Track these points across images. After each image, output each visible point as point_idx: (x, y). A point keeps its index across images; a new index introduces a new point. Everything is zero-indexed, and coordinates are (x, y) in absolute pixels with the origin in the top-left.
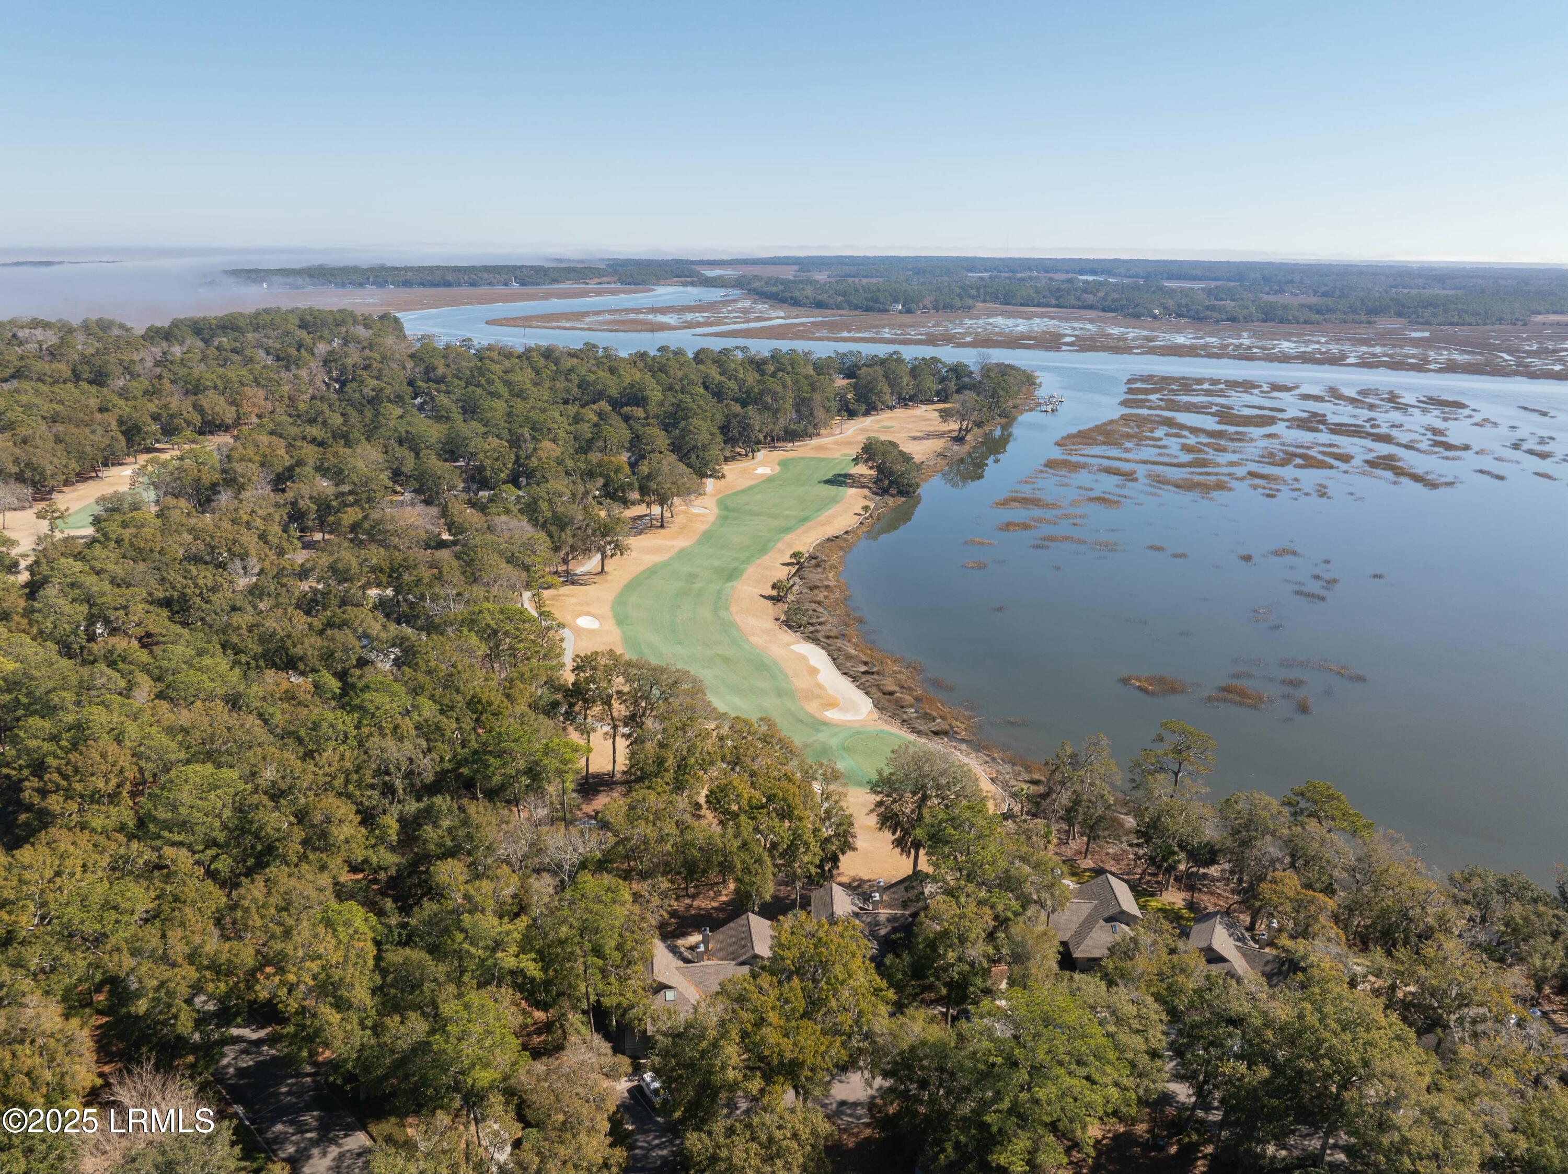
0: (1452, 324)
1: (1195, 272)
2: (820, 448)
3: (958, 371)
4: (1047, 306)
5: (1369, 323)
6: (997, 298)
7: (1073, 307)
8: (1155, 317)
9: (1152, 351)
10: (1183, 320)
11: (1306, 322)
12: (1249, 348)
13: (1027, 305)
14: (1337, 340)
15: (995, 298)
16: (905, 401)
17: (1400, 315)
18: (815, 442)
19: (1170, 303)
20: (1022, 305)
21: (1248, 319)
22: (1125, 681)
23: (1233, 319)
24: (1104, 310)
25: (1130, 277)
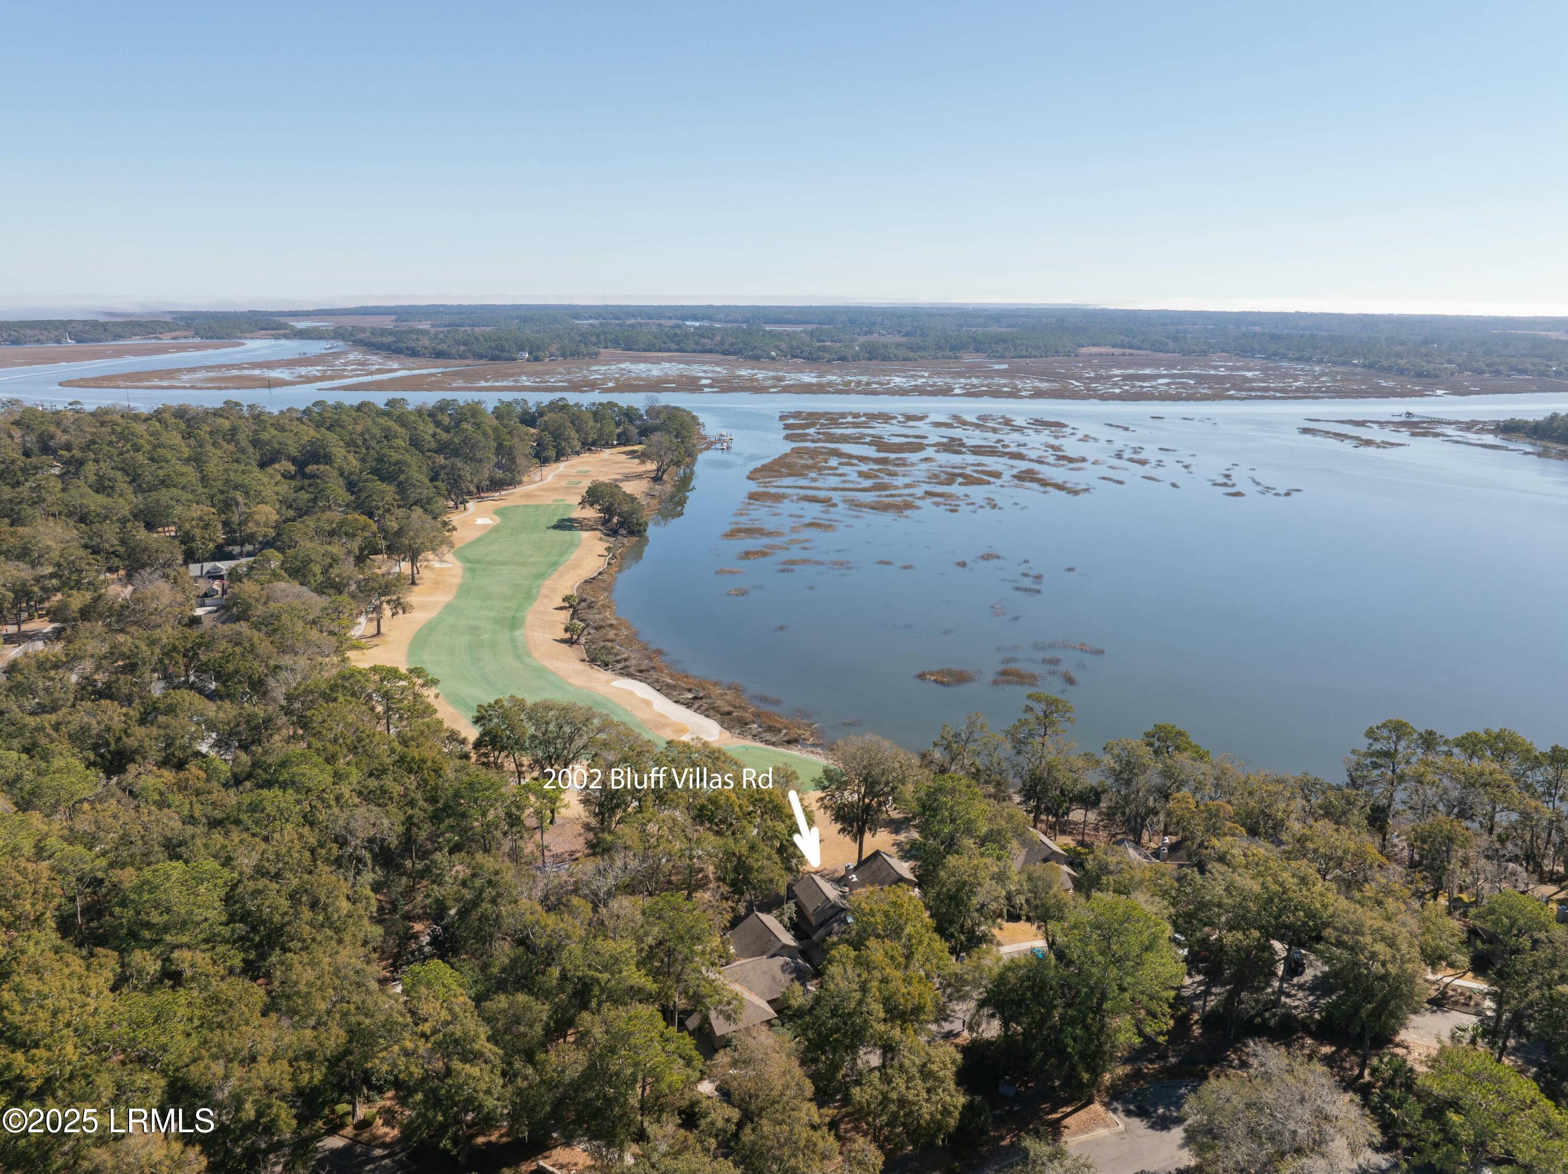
0: (1021, 357)
1: (789, 317)
2: (528, 496)
3: (629, 415)
4: (668, 350)
5: (956, 358)
6: (618, 344)
7: (694, 351)
8: (773, 359)
9: (787, 389)
10: (799, 361)
11: (905, 359)
12: (868, 384)
13: (649, 350)
14: (938, 374)
15: (616, 343)
16: (589, 445)
17: (977, 350)
18: (519, 490)
19: (783, 346)
20: (644, 350)
21: (855, 358)
22: (922, 676)
23: (843, 358)
24: (724, 353)
25: (730, 322)
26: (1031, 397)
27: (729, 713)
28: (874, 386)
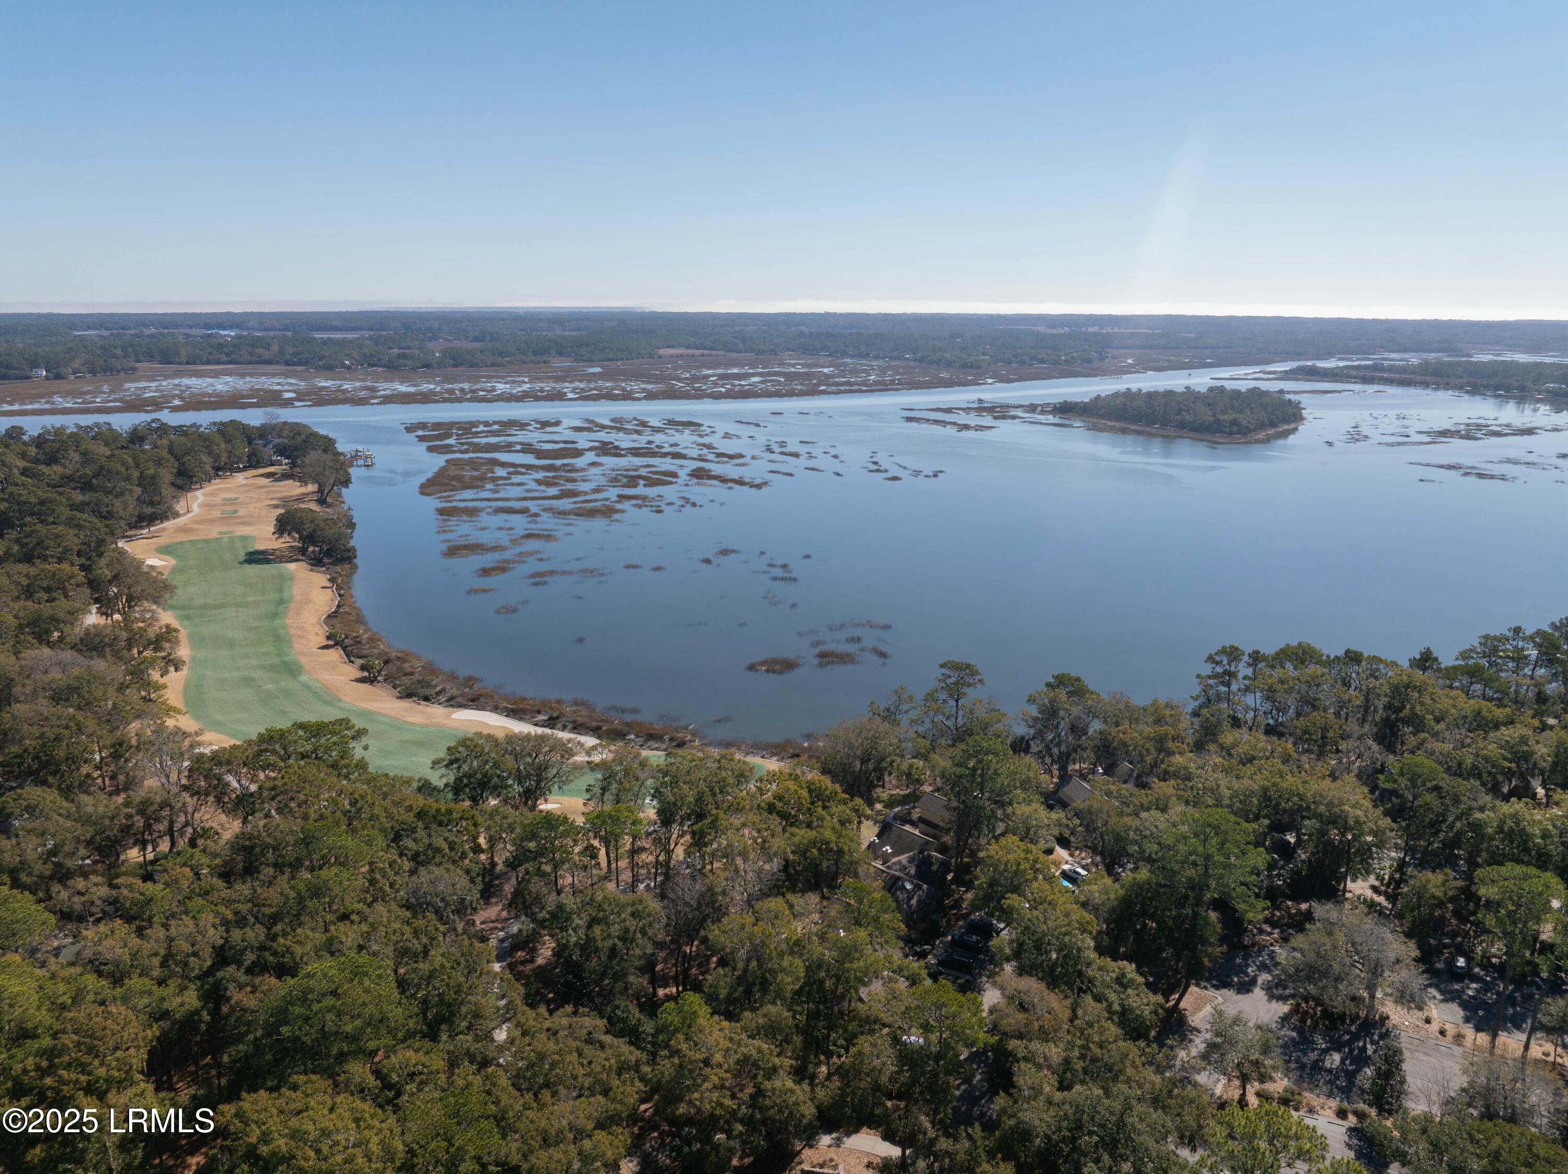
1: (334, 323)
2: (183, 530)
4: (218, 362)
5: (545, 362)
6: (152, 356)
7: (250, 363)
8: (349, 368)
9: (388, 400)
10: (380, 369)
11: (493, 365)
12: (473, 391)
13: (195, 363)
14: (538, 379)
15: (150, 356)
16: (221, 469)
17: (560, 354)
18: (168, 524)
19: (355, 354)
20: (188, 363)
21: (441, 365)
22: (752, 668)
23: (427, 366)
24: (287, 363)
26: (645, 398)
27: (599, 728)
28: (482, 393)
